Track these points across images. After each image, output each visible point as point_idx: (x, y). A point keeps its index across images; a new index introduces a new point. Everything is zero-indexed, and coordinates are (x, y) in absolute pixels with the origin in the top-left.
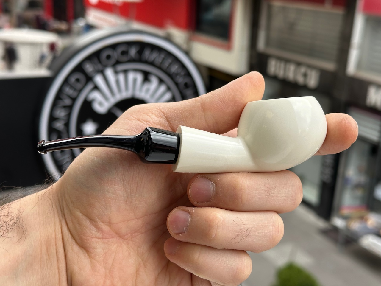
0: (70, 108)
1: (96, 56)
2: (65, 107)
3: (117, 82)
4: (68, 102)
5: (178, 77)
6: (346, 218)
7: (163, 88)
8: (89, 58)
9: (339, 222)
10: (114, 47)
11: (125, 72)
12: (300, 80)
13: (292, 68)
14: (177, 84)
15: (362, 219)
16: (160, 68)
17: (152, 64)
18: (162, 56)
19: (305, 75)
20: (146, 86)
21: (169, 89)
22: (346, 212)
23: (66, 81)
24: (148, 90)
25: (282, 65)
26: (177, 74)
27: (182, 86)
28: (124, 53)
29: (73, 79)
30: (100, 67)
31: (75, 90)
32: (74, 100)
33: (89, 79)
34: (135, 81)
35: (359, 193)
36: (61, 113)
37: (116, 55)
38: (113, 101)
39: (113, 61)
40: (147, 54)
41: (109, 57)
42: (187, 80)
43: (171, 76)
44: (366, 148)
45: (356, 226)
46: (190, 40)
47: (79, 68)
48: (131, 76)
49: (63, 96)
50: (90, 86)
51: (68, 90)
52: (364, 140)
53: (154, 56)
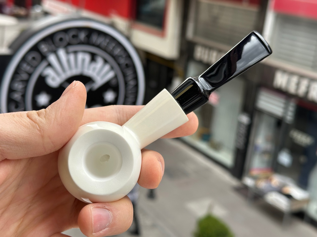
0: (26, 82)
1: (50, 39)
2: (22, 81)
3: (68, 61)
4: (24, 76)
5: (121, 58)
6: (255, 178)
7: (107, 67)
8: (44, 40)
9: (249, 182)
10: (66, 31)
11: (75, 52)
13: (214, 54)
14: (119, 65)
15: (268, 179)
16: (105, 50)
17: (98, 46)
18: (107, 40)
20: (93, 65)
21: (112, 68)
22: (255, 173)
23: (24, 59)
24: (94, 69)
25: (207, 52)
26: (120, 56)
27: (124, 66)
28: (74, 36)
29: (30, 58)
30: (53, 47)
31: (31, 66)
32: (30, 75)
33: (44, 57)
34: (83, 60)
35: (266, 158)
36: (18, 86)
37: (67, 38)
38: (64, 77)
39: (65, 43)
40: (94, 38)
41: (61, 39)
42: (128, 62)
43: (115, 58)
44: (273, 121)
45: (262, 185)
46: (130, 28)
47: (35, 48)
48: (80, 56)
49: (21, 72)
50: (44, 64)
51: (25, 67)
52: (271, 115)
53: (100, 40)
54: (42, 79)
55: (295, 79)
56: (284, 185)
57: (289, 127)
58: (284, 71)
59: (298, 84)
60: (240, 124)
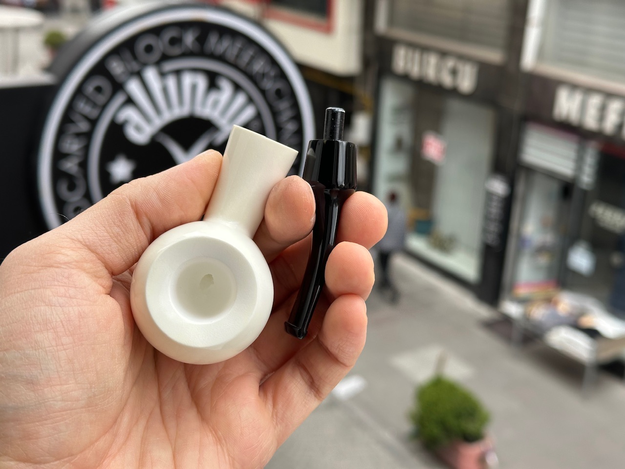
0: (88, 136)
1: (127, 47)
2: (78, 135)
3: (165, 91)
4: (83, 126)
5: (265, 80)
6: (523, 301)
7: (241, 99)
8: (116, 51)
9: (512, 309)
10: (157, 31)
11: (178, 73)
12: (447, 80)
13: (433, 60)
14: (263, 92)
15: (550, 301)
16: (235, 66)
17: (221, 58)
18: (238, 45)
19: (454, 72)
20: (213, 96)
21: (250, 100)
22: (522, 291)
23: (79, 91)
24: (215, 104)
26: (264, 75)
27: (272, 95)
28: (174, 41)
29: (90, 89)
30: (135, 66)
31: (94, 105)
32: (94, 122)
33: (118, 87)
34: (194, 88)
35: (543, 260)
36: (73, 146)
37: (161, 44)
38: (159, 122)
39: (156, 56)
40: (213, 42)
41: (149, 49)
42: (279, 85)
43: (252, 78)
44: (555, 187)
45: (539, 313)
46: (264, 15)
47: (100, 69)
48: (188, 79)
49: (76, 117)
50: (120, 99)
51: (83, 107)
52: (550, 175)
53: (224, 46)
54: (117, 130)
55: (595, 101)
56: (582, 313)
57: (586, 198)
58: (574, 87)
59: (603, 110)
60: (490, 195)
